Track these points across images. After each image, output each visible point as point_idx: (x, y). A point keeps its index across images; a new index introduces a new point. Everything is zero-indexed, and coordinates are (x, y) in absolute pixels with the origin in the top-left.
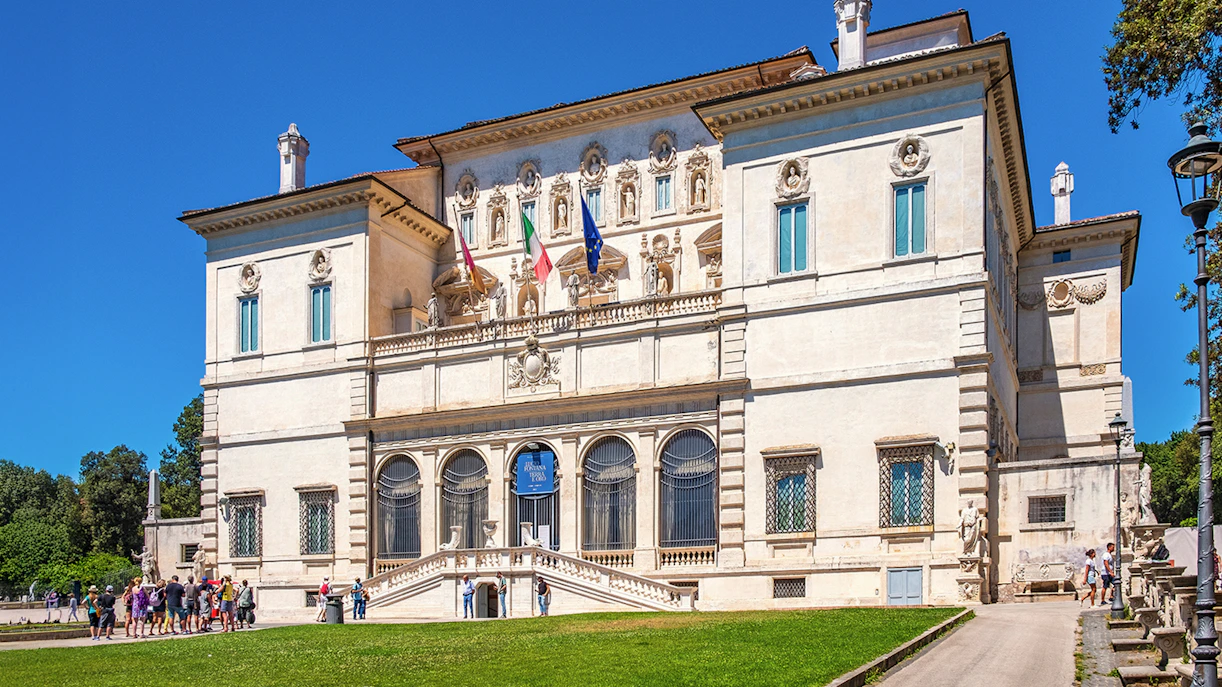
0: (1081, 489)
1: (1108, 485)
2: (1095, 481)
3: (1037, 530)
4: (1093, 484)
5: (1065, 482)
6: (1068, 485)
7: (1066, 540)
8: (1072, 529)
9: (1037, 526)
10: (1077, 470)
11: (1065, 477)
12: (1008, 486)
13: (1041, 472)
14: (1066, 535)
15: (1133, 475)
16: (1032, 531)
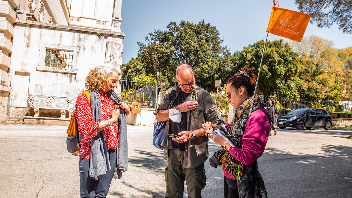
0: (84, 49)
1: (102, 50)
2: (94, 45)
3: (50, 72)
4: (93, 47)
5: (73, 42)
6: (76, 44)
7: (71, 81)
8: (75, 74)
9: (50, 68)
10: (83, 35)
11: (74, 39)
12: (31, 37)
13: (58, 32)
14: (71, 78)
15: (118, 46)
16: (46, 71)
